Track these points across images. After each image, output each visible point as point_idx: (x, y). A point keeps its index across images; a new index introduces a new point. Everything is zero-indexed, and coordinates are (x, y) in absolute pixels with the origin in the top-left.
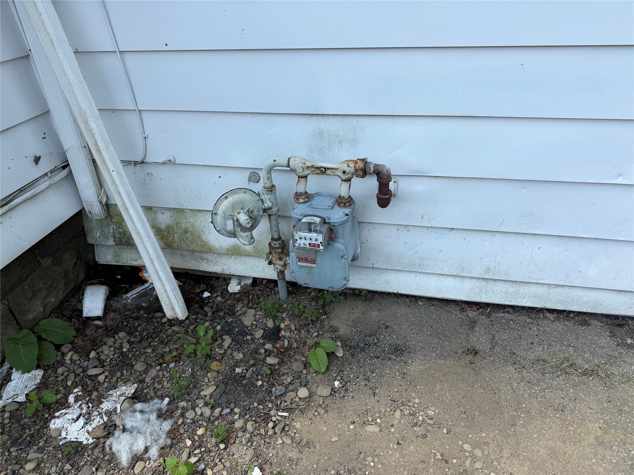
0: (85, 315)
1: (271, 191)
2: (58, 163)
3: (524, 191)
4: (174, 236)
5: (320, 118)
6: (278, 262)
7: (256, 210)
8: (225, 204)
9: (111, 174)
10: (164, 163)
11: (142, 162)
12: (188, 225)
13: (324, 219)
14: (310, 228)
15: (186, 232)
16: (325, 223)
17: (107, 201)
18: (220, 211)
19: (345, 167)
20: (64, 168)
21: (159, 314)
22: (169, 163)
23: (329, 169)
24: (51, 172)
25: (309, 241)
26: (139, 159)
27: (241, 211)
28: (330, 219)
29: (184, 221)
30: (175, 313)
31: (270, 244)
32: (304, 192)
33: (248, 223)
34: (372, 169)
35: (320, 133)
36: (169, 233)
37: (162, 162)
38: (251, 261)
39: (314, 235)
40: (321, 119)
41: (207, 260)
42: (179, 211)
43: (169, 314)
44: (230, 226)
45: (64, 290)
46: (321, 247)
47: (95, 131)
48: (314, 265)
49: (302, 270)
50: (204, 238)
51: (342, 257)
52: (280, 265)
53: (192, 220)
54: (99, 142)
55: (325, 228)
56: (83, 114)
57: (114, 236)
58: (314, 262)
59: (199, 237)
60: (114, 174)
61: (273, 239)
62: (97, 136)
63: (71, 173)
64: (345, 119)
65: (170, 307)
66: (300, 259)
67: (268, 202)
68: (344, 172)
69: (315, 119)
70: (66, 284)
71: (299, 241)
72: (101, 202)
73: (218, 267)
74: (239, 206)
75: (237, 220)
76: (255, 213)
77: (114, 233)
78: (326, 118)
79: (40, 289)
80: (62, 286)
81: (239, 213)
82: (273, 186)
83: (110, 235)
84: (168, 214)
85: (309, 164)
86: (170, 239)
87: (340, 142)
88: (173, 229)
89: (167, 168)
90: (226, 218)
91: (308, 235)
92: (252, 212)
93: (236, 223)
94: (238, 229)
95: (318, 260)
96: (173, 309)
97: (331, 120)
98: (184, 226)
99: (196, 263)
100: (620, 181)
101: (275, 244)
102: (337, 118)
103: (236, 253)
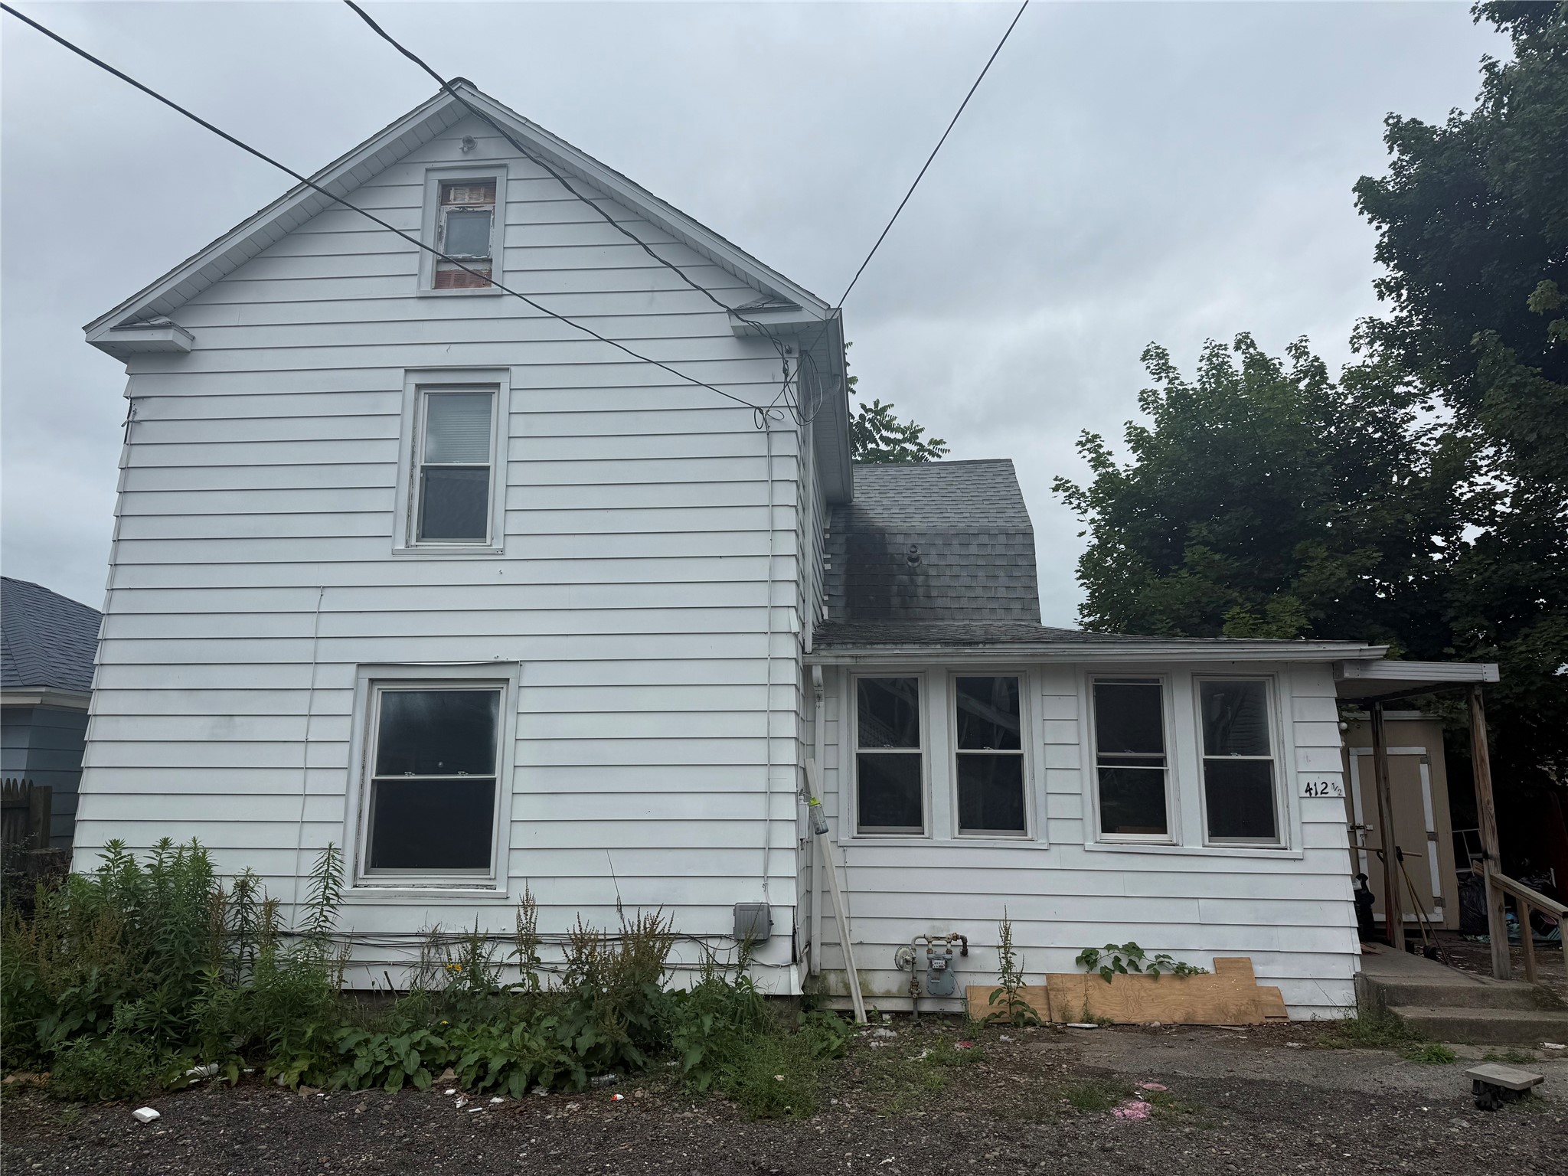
19: (946, 937)
31: (909, 985)
34: (957, 938)
38: (895, 1001)
41: (878, 1002)
52: (912, 997)
59: (868, 987)
64: (944, 921)
87: (942, 931)
102: (940, 920)
103: (888, 996)
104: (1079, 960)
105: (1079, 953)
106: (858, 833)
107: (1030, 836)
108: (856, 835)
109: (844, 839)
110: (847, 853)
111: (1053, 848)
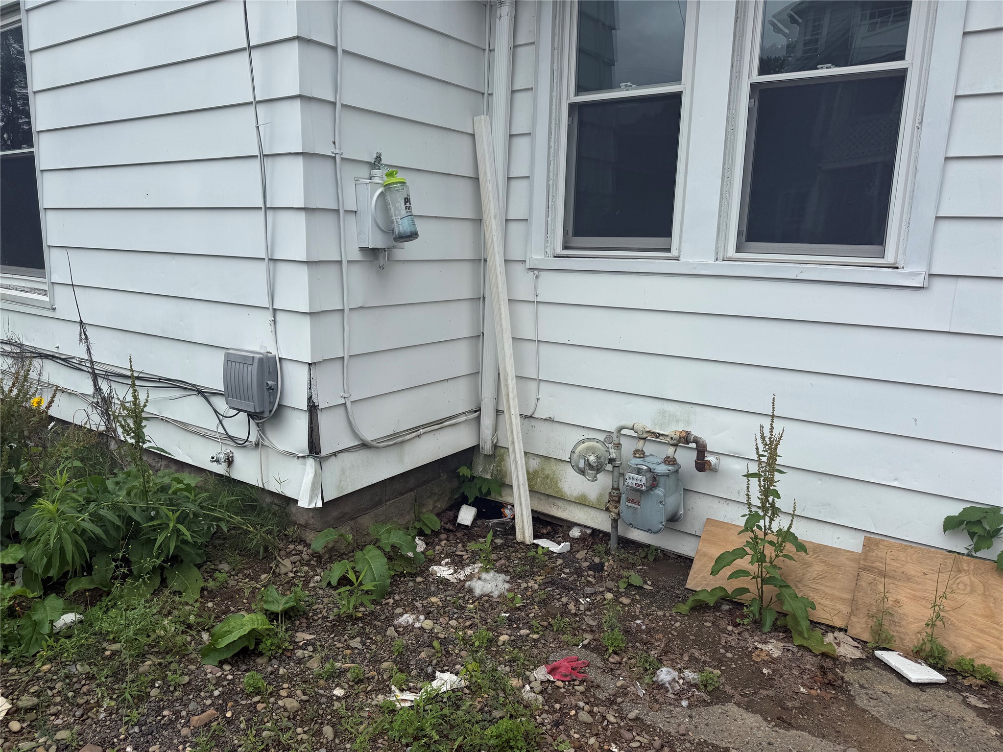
0: (458, 521)
1: (618, 447)
2: (474, 408)
3: (820, 482)
4: (537, 480)
5: (664, 401)
6: (614, 510)
7: (603, 458)
8: (582, 446)
9: (511, 417)
10: (545, 419)
11: (531, 417)
12: (550, 472)
13: (650, 469)
14: (639, 471)
15: (547, 477)
16: (651, 471)
17: (496, 443)
18: (577, 451)
19: (673, 435)
20: (476, 411)
21: (511, 537)
22: (550, 420)
23: (662, 435)
24: (469, 412)
25: (635, 482)
26: (529, 415)
27: (592, 455)
28: (655, 469)
29: (548, 468)
30: (524, 537)
31: (610, 493)
32: (641, 449)
33: (595, 462)
34: (692, 439)
35: (663, 412)
36: (534, 476)
37: (544, 418)
38: (593, 513)
39: (639, 477)
40: (666, 403)
41: (558, 506)
42: (547, 458)
43: (519, 537)
44: (582, 464)
45: (447, 503)
46: (644, 488)
47: (510, 386)
48: (639, 507)
49: (629, 510)
50: (560, 485)
51: (661, 502)
52: (614, 513)
53: (554, 468)
54: (510, 393)
55: (649, 475)
56: (506, 374)
57: (492, 473)
58: (638, 503)
59: (556, 483)
60: (513, 416)
61: (613, 488)
62: (510, 390)
63: (479, 417)
64: (683, 405)
65: (521, 531)
66: (629, 500)
67: (614, 454)
68: (672, 438)
69: (661, 402)
70: (450, 499)
71: (628, 481)
72: (492, 442)
73: (565, 514)
74: (591, 450)
75: (588, 460)
76: (602, 460)
77: (493, 470)
78: (669, 402)
79: (435, 494)
80: (447, 498)
81: (590, 456)
82: (620, 444)
83: (489, 471)
84: (538, 460)
85: (648, 429)
86: (533, 482)
87: (677, 421)
88: (538, 474)
89: (547, 424)
90: (580, 457)
91: (636, 476)
92: (600, 458)
93: (586, 462)
94: (587, 468)
95: (642, 503)
96: (523, 533)
97: (673, 404)
98: (547, 472)
99: (549, 508)
100: (895, 484)
101: (614, 493)
102: (676, 403)
103: (582, 502)
104: (951, 525)
105: (955, 510)
106: (566, 248)
107: (889, 258)
108: (559, 250)
109: (537, 257)
110: (540, 279)
111: (938, 283)
